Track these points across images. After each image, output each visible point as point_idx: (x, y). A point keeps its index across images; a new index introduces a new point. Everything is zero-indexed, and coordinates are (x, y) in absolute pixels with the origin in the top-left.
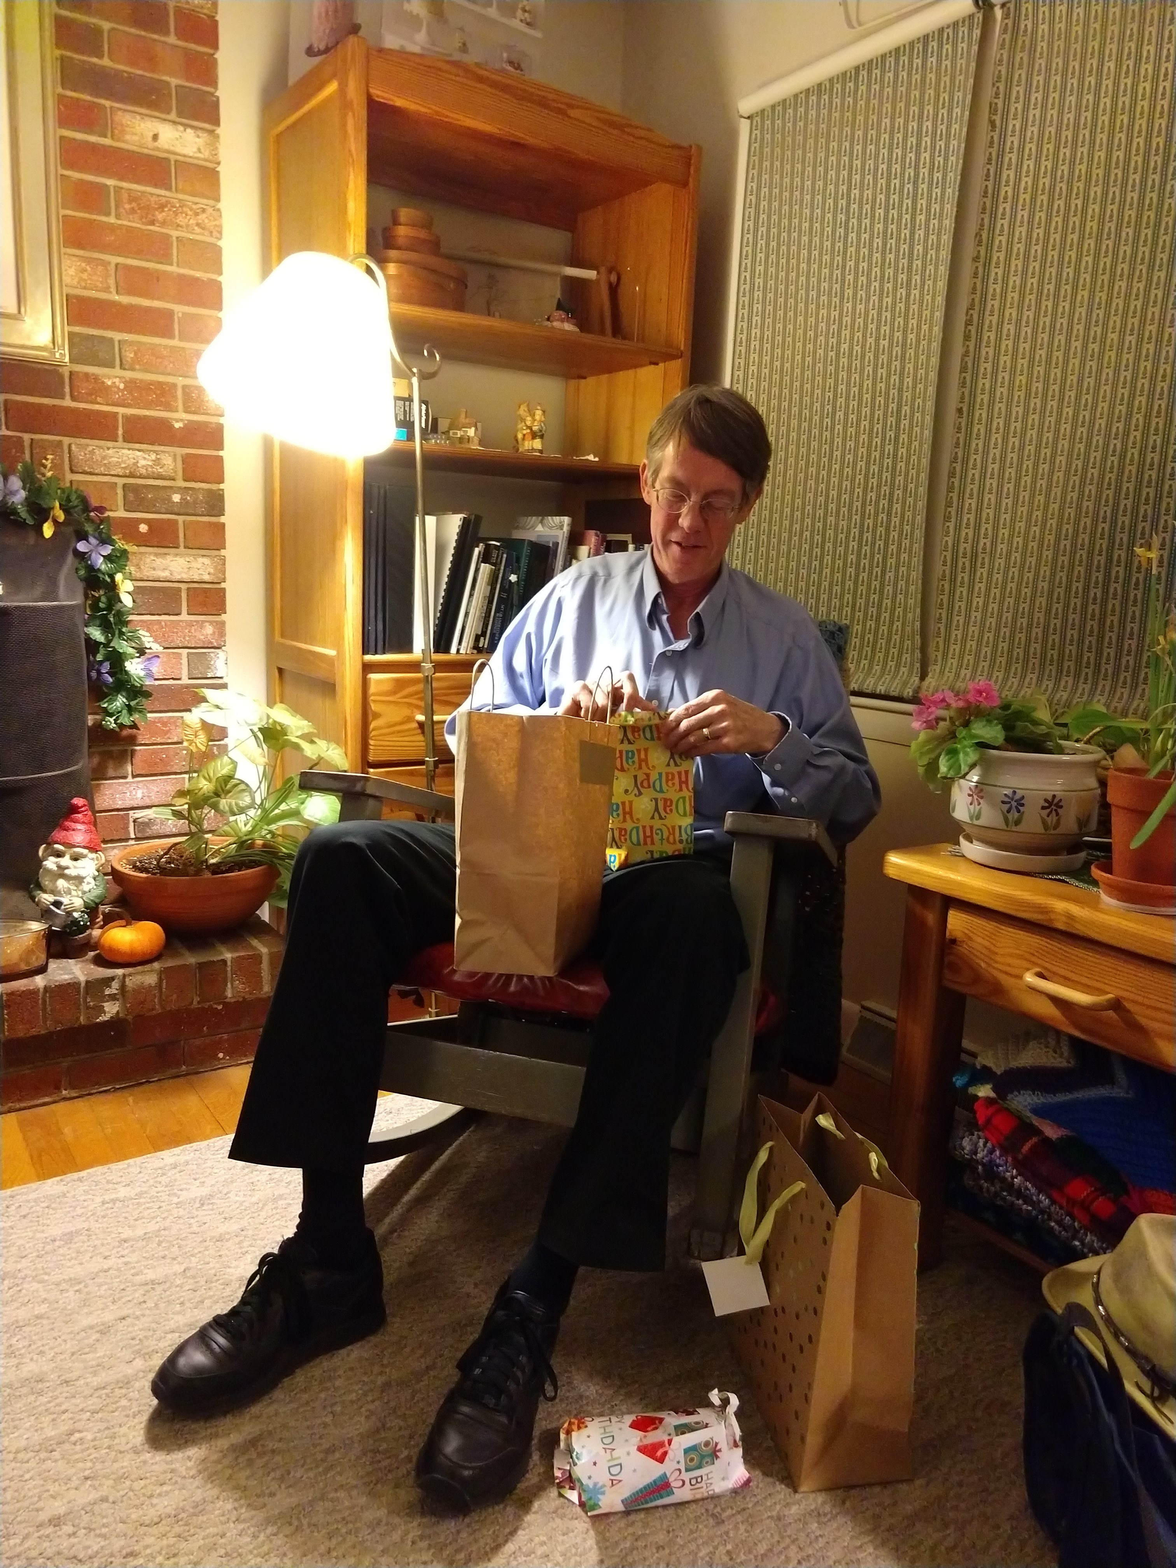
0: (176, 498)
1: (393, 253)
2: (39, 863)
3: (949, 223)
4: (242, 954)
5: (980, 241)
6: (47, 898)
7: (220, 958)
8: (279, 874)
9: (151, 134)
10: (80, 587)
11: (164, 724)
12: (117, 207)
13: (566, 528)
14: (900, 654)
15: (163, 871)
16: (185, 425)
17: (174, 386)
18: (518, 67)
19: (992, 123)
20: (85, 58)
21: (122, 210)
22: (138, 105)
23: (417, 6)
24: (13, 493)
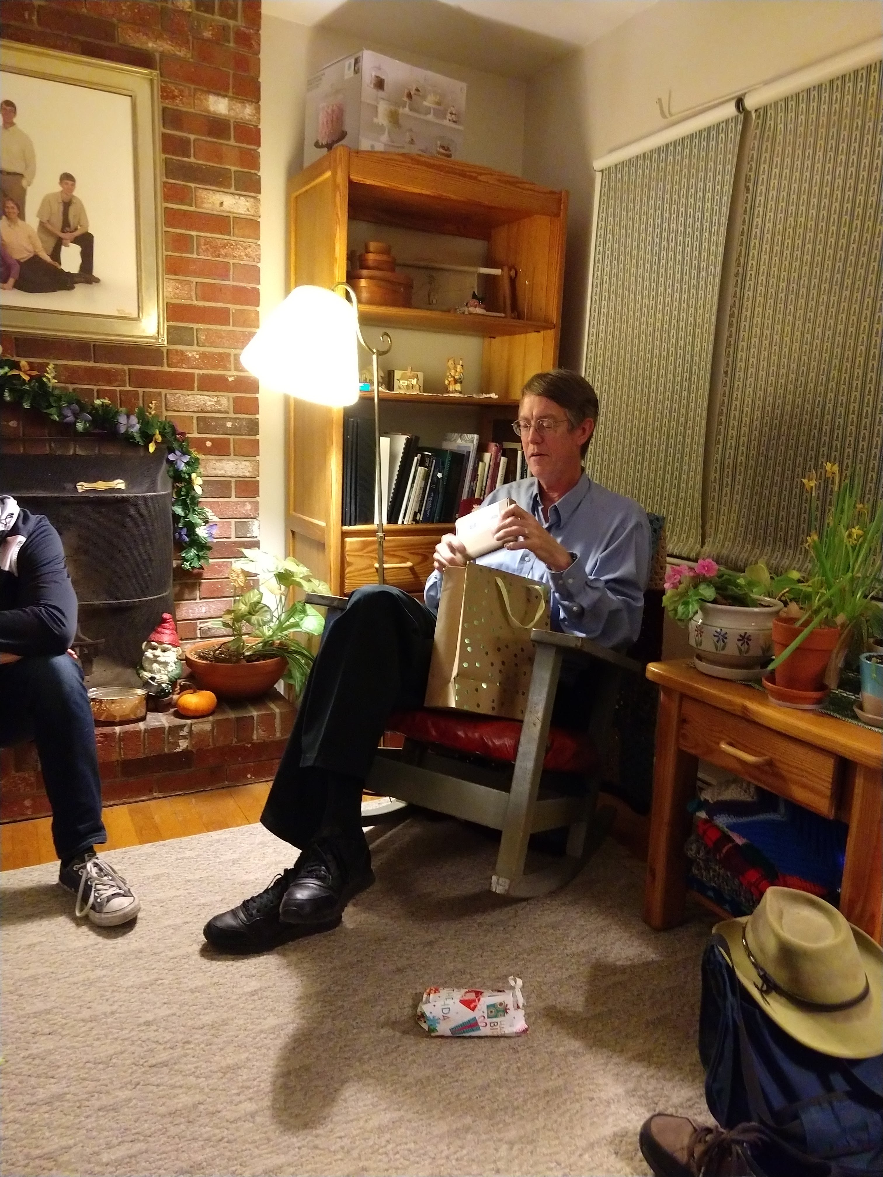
0: (229, 424)
1: (365, 272)
2: (142, 653)
4: (263, 713)
5: (739, 264)
6: (147, 675)
7: (250, 715)
8: (287, 663)
9: (219, 202)
10: (170, 482)
11: (220, 566)
12: (198, 248)
13: (475, 442)
14: (689, 529)
15: (217, 659)
16: (235, 379)
17: (229, 354)
18: (448, 149)
20: (180, 158)
21: (200, 249)
22: (211, 185)
23: (382, 119)
24: (133, 426)
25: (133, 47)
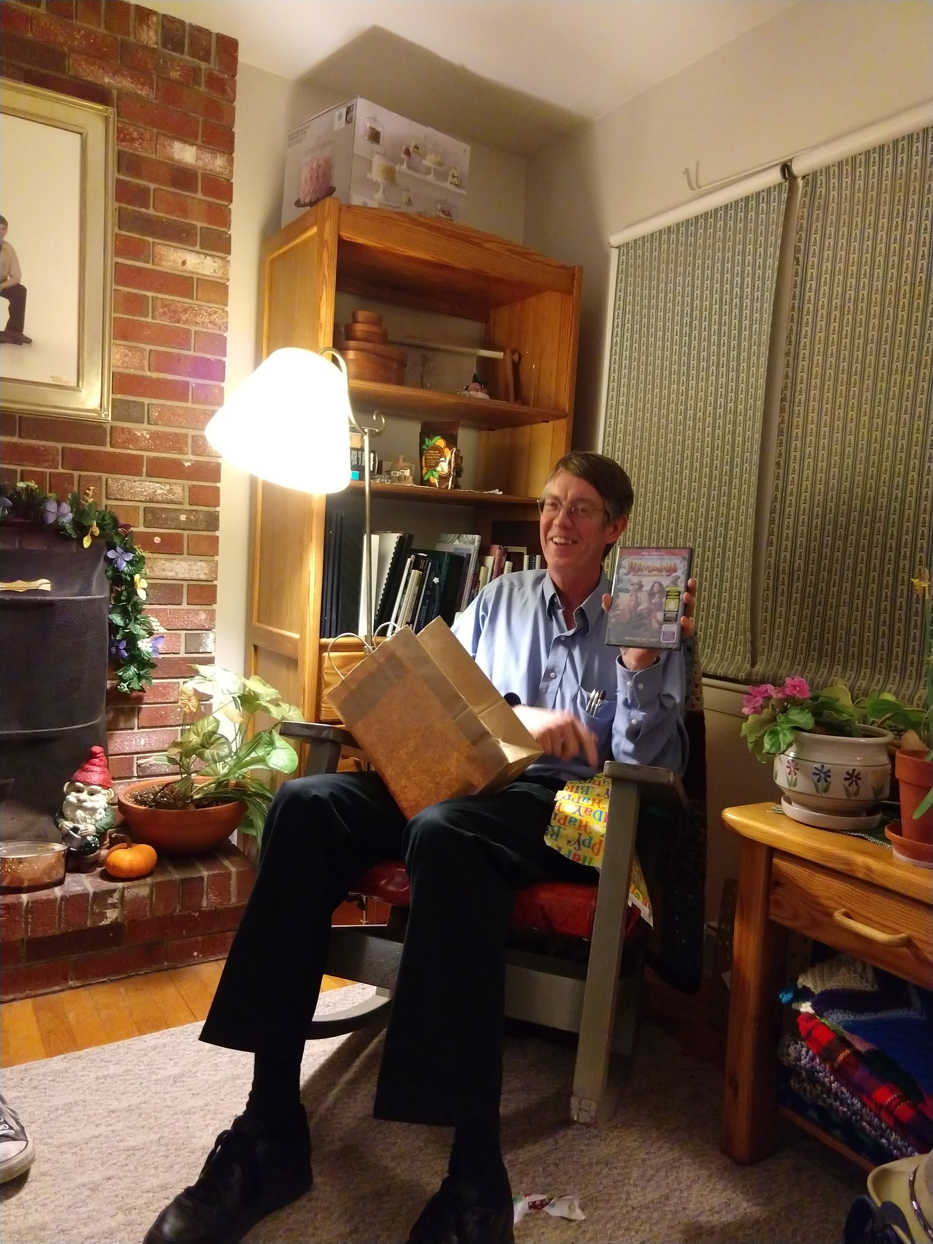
0: (183, 517)
1: (352, 343)
2: (63, 796)
3: (767, 328)
4: (216, 872)
5: (790, 342)
6: (68, 825)
7: (198, 875)
8: (247, 809)
9: (181, 261)
10: (107, 584)
11: (165, 688)
12: (153, 311)
13: (477, 544)
14: (735, 646)
15: (158, 804)
16: (192, 464)
17: (186, 436)
18: (449, 214)
19: (797, 259)
20: (136, 209)
21: (157, 313)
22: (172, 240)
23: (376, 175)
24: (64, 516)
25: (87, 81)
